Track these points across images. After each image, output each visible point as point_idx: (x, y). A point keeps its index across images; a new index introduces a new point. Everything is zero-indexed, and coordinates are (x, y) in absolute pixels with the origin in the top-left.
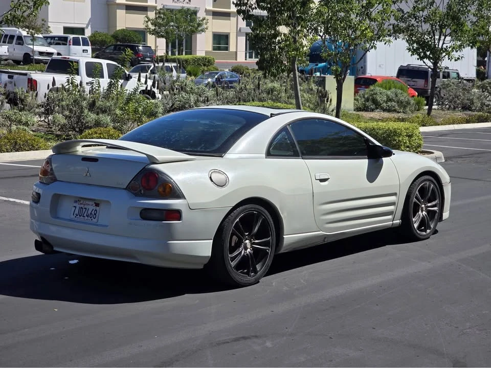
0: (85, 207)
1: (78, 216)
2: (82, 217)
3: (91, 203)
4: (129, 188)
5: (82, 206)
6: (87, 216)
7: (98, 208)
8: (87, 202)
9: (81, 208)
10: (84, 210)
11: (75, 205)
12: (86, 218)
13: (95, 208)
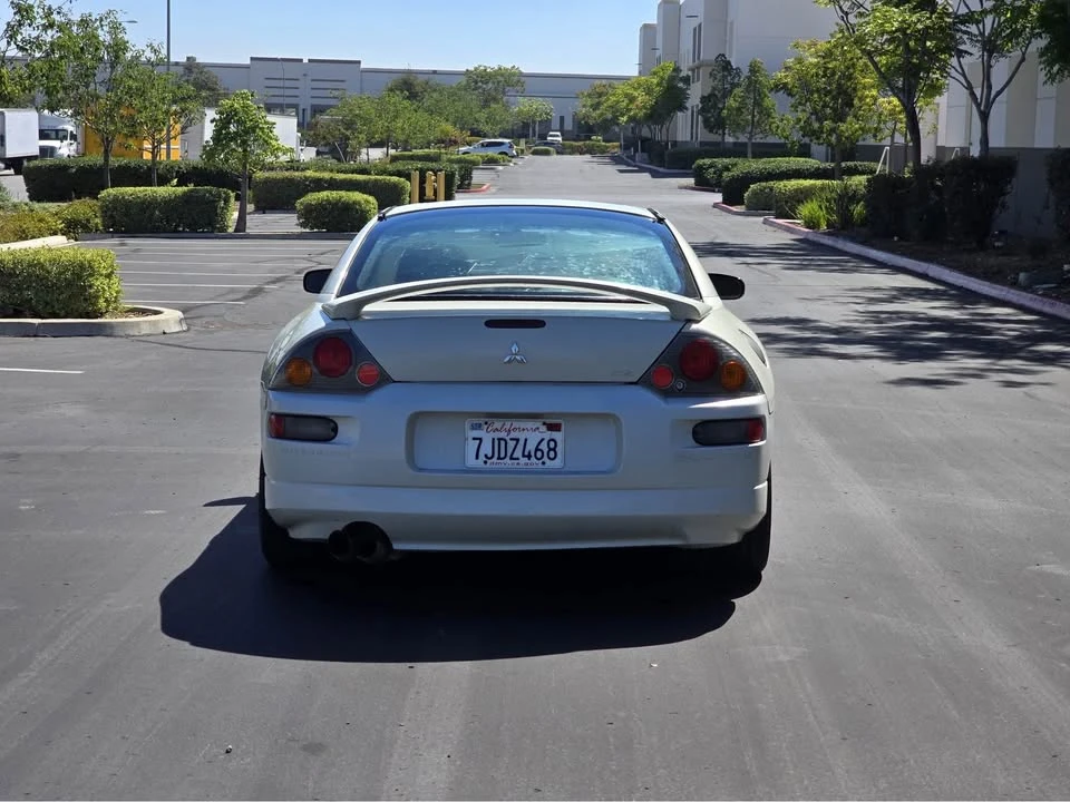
0: (513, 435)
1: (495, 460)
2: (507, 460)
3: (530, 424)
4: (646, 381)
5: (503, 434)
6: (524, 456)
7: (557, 435)
8: (516, 424)
9: (499, 440)
10: (511, 444)
11: (477, 434)
12: (524, 460)
13: (548, 435)
